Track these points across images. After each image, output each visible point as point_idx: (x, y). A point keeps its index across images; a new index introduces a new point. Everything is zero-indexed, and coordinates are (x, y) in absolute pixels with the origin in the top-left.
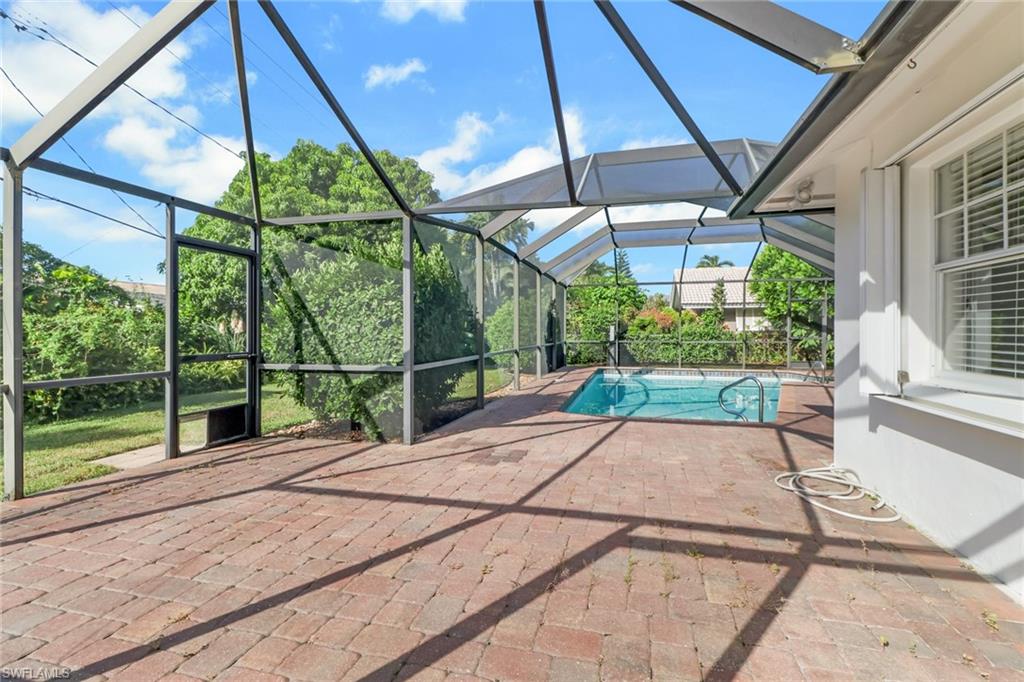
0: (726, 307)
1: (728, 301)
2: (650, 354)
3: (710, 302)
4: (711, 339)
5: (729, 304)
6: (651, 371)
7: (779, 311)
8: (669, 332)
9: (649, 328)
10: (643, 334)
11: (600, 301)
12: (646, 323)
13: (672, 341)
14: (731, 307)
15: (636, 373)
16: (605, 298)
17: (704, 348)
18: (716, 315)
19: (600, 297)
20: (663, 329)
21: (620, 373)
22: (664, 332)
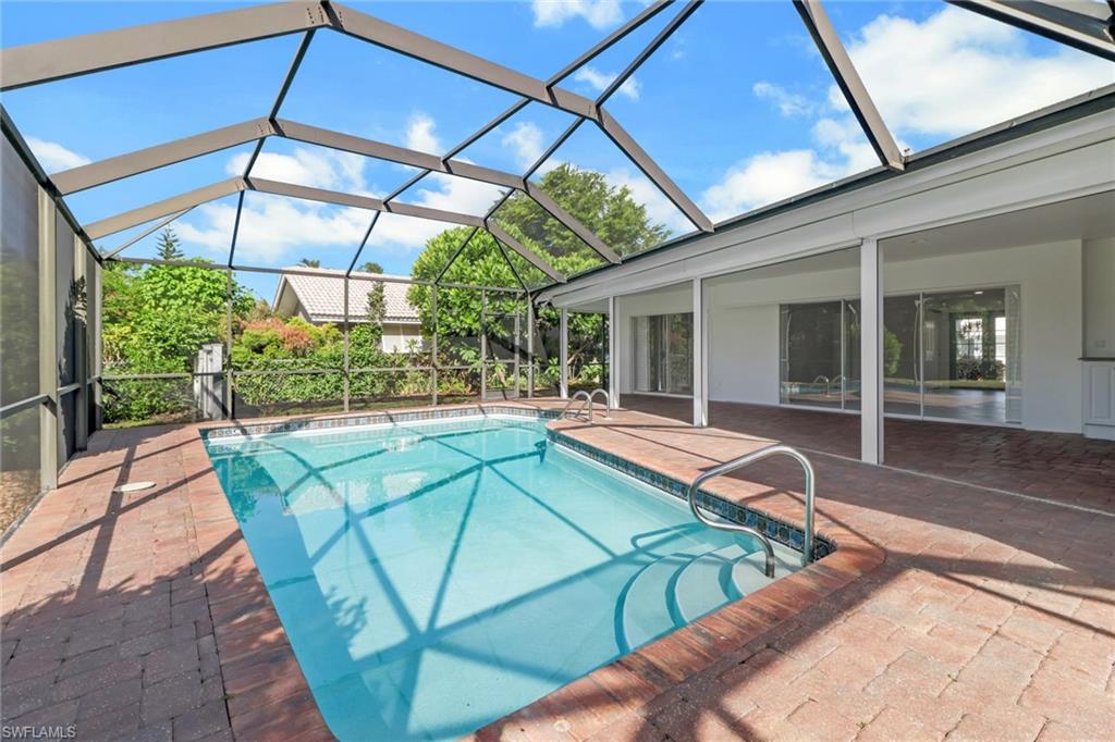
0: (386, 321)
1: (388, 315)
2: (271, 391)
3: (364, 313)
4: (367, 364)
5: (389, 318)
6: (307, 423)
7: (449, 327)
8: (304, 356)
9: (269, 350)
10: (259, 359)
11: (164, 302)
12: (264, 341)
13: (308, 369)
14: (392, 322)
15: (280, 430)
16: (175, 297)
17: (356, 378)
18: (373, 331)
19: (164, 295)
20: (295, 350)
21: (244, 432)
22: (296, 355)
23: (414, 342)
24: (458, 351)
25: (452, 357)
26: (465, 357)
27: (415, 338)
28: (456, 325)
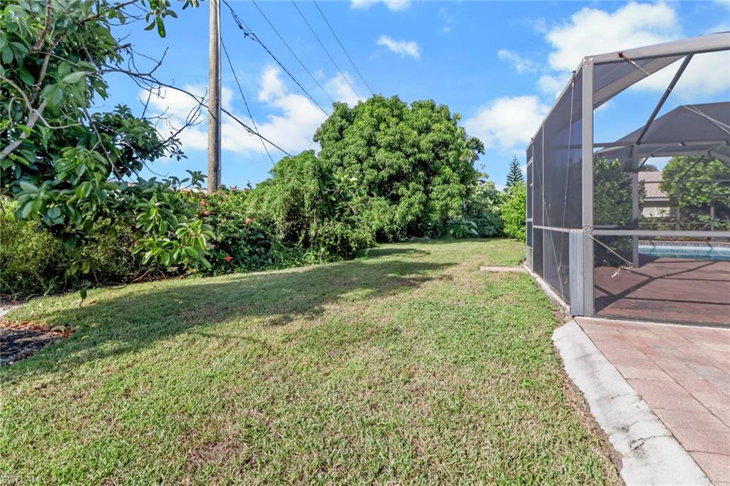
1: (648, 196)
5: (648, 198)
7: (688, 202)
14: (650, 200)
23: (663, 211)
24: (696, 216)
25: (692, 219)
26: (701, 219)
27: (664, 209)
28: (694, 202)
